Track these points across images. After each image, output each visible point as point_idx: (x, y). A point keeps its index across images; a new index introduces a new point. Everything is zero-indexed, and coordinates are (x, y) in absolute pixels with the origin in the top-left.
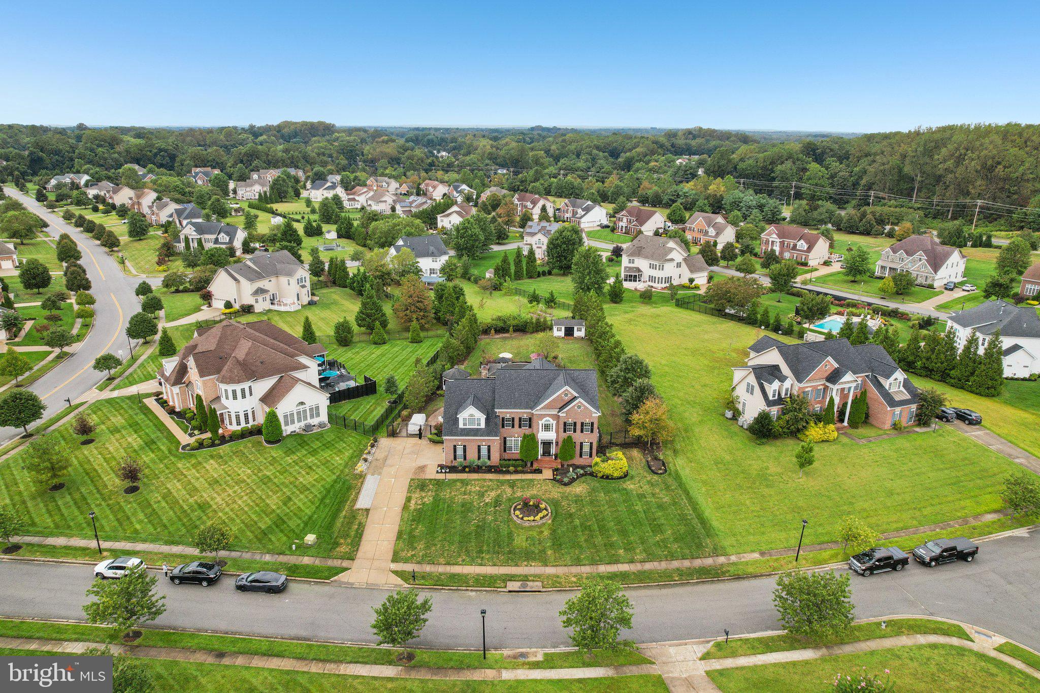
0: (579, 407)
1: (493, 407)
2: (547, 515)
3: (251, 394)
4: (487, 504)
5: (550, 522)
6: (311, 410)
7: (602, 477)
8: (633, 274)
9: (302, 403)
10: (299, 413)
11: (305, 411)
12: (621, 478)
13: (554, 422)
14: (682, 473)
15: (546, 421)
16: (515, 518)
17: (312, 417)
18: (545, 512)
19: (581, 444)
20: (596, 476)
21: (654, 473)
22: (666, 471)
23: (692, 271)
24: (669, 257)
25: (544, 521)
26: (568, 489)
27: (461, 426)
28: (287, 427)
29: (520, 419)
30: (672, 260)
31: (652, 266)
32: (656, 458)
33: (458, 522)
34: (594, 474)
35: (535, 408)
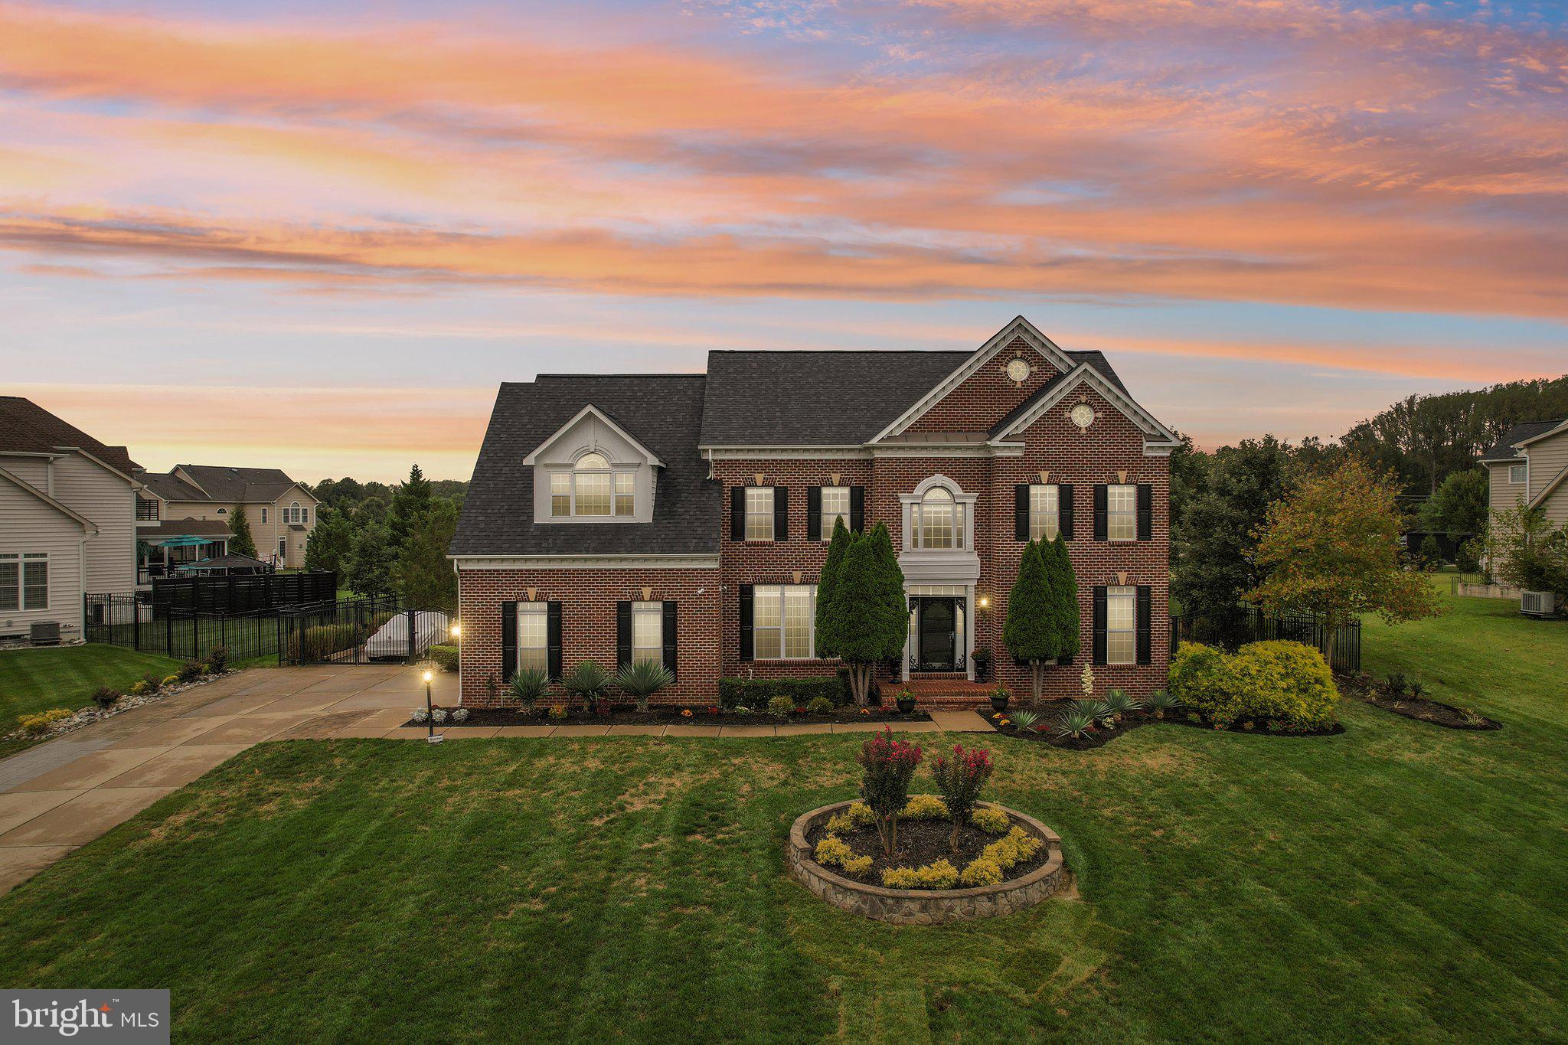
0: (1082, 412)
1: (696, 435)
2: (1039, 858)
4: (631, 821)
5: (1071, 896)
7: (1236, 726)
13: (970, 500)
15: (932, 489)
16: (818, 881)
19: (1100, 593)
20: (1207, 725)
25: (1041, 887)
27: (543, 515)
29: (813, 494)
33: (408, 909)
34: (1194, 717)
35: (884, 433)
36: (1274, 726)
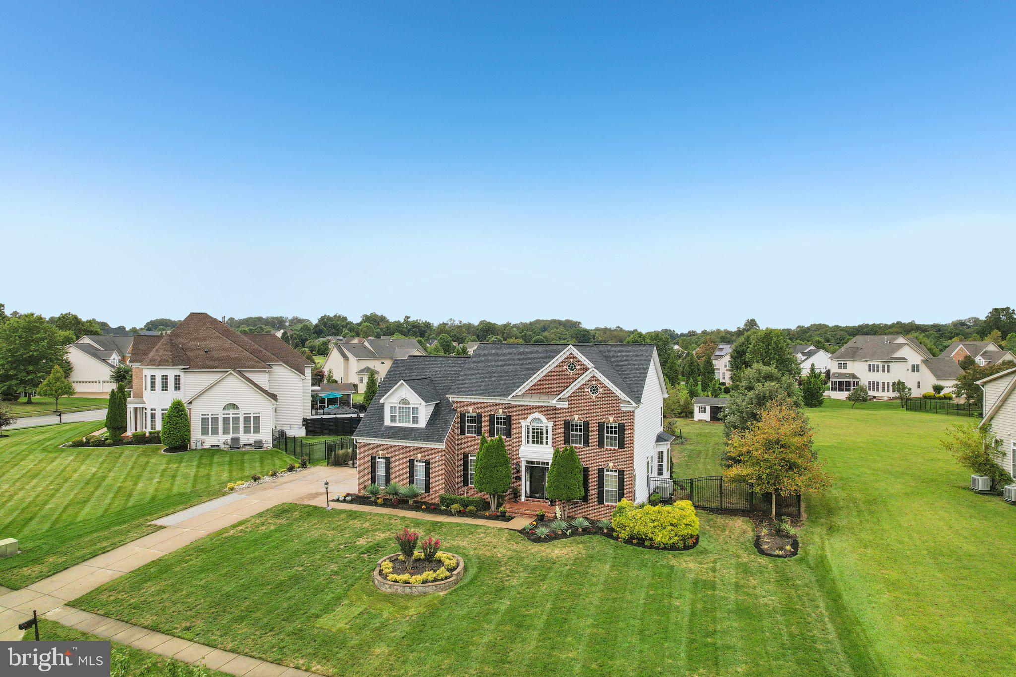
0: (594, 389)
1: (447, 393)
3: (177, 387)
5: (439, 593)
6: (247, 419)
7: (629, 540)
8: (844, 380)
9: (234, 406)
10: (226, 420)
11: (236, 419)
12: (673, 547)
13: (550, 425)
14: (833, 562)
15: (534, 419)
17: (247, 430)
18: (442, 572)
19: (601, 471)
20: (617, 538)
21: (762, 552)
22: (794, 553)
23: (937, 377)
24: (898, 355)
25: (430, 588)
26: (535, 548)
27: (388, 422)
28: (205, 438)
29: (492, 417)
30: (903, 359)
31: (871, 369)
32: (779, 533)
34: (614, 534)
35: (514, 394)
36: (648, 543)
